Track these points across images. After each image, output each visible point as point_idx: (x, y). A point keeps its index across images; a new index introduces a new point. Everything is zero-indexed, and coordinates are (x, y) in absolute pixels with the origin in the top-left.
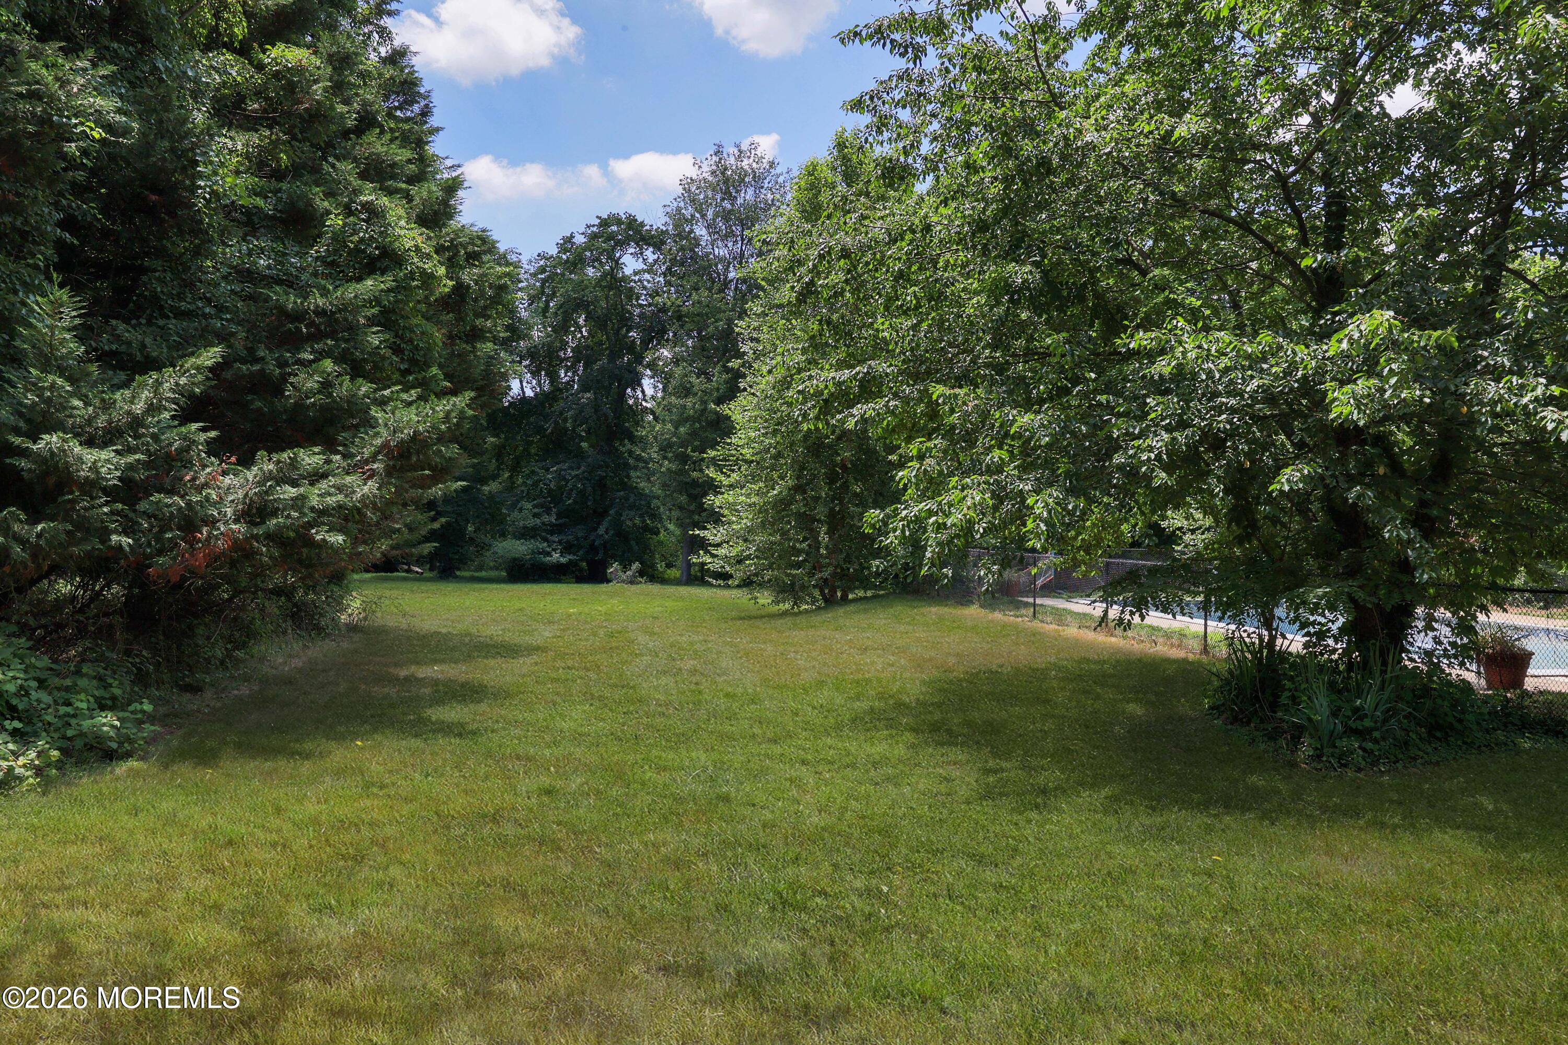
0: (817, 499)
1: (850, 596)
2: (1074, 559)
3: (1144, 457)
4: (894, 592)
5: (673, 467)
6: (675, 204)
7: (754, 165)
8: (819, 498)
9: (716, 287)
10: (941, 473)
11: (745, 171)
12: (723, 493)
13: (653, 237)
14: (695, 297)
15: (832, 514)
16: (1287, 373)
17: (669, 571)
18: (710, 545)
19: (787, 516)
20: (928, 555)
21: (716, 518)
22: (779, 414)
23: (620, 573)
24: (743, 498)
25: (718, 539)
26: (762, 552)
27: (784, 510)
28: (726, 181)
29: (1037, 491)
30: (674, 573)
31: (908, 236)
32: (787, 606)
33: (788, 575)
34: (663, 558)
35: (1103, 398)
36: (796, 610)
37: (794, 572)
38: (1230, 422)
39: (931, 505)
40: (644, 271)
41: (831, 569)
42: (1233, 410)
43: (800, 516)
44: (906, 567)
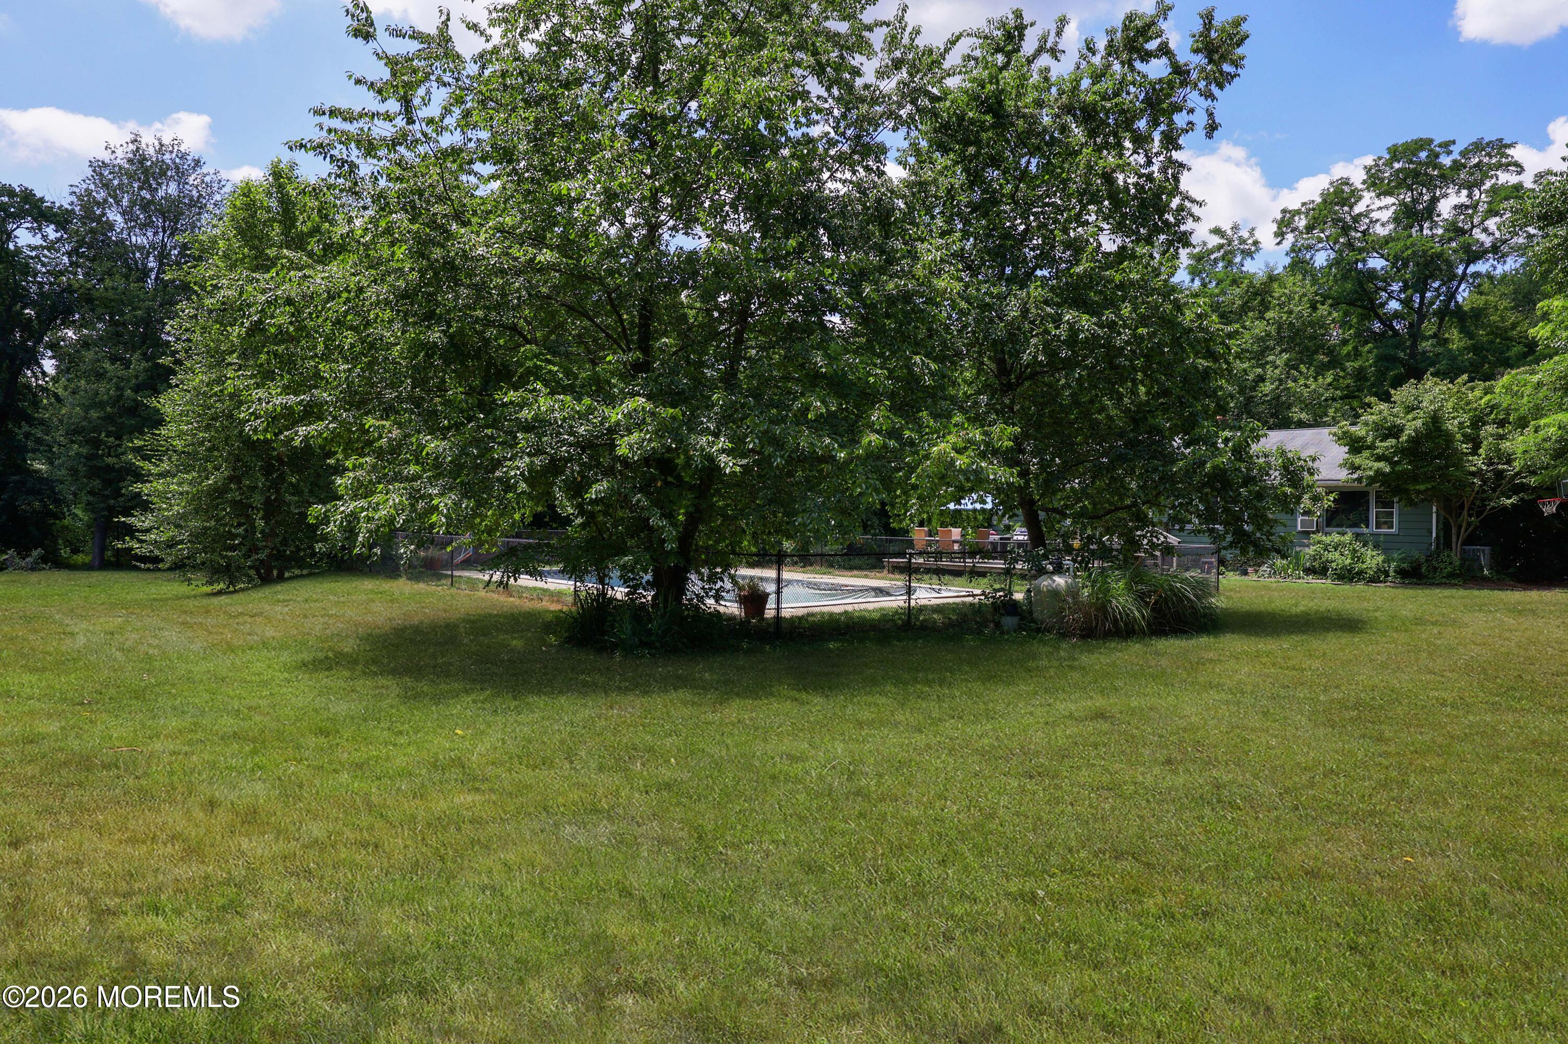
0: (253, 489)
1: (287, 575)
2: (479, 540)
3: (513, 473)
4: (329, 570)
5: (84, 451)
6: (85, 186)
7: (178, 160)
8: (256, 487)
9: (134, 275)
10: (370, 481)
11: (168, 165)
12: (151, 482)
13: (55, 215)
14: (109, 283)
15: (268, 502)
16: (602, 423)
17: (75, 557)
18: (138, 531)
19: (222, 503)
20: (360, 539)
21: (143, 505)
22: (213, 410)
23: (17, 560)
24: (172, 487)
25: (147, 524)
26: (196, 537)
27: (217, 498)
28: (146, 171)
29: (442, 494)
30: (80, 558)
31: (345, 295)
32: (222, 586)
33: (223, 557)
34: (68, 543)
35: (489, 431)
36: (231, 589)
37: (230, 554)
38: (568, 452)
39: (363, 503)
40: (43, 248)
41: (267, 551)
42: (570, 445)
43: (234, 503)
44: (343, 548)
